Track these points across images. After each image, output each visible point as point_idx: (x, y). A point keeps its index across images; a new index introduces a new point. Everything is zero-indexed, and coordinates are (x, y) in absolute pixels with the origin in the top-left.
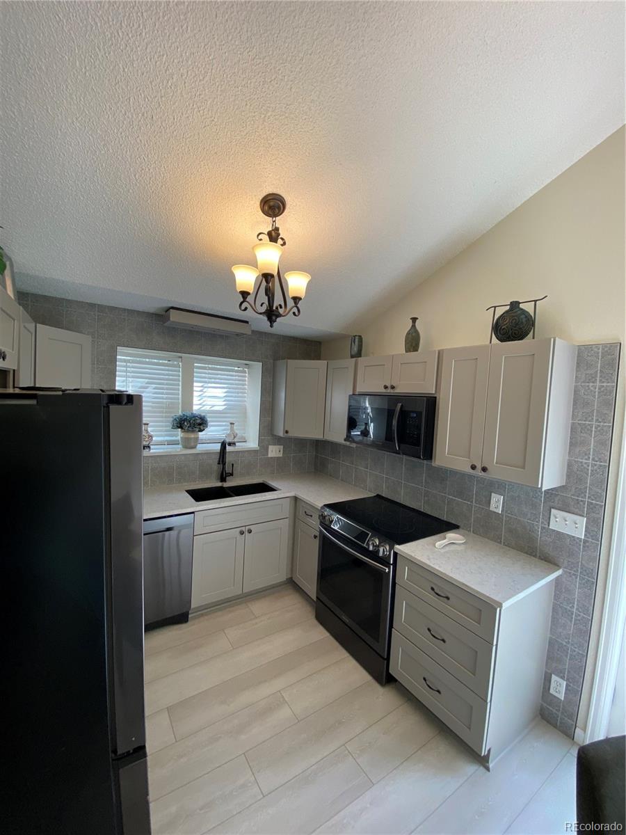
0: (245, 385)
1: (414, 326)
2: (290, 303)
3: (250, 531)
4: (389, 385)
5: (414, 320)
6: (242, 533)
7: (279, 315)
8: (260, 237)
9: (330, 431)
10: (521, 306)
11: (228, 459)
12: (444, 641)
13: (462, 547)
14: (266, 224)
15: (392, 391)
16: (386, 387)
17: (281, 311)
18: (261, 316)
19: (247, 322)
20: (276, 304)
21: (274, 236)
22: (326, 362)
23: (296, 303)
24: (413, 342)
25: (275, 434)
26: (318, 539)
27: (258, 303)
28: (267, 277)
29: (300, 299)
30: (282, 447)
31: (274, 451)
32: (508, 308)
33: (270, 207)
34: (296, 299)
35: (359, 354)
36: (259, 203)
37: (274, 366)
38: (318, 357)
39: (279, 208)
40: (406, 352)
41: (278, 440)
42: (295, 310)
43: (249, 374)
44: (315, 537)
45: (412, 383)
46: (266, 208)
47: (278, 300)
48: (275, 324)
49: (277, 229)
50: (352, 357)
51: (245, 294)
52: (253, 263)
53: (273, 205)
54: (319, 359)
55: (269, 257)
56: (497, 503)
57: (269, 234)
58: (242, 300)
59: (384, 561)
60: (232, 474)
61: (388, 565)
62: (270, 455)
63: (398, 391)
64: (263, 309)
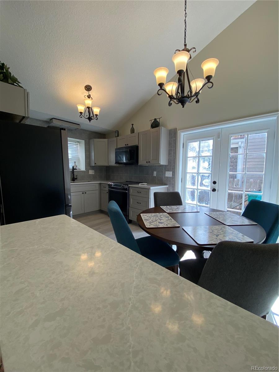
0: (78, 149)
1: (133, 127)
2: (95, 116)
3: (86, 193)
4: (126, 144)
5: (133, 125)
6: (83, 193)
7: (92, 119)
8: (85, 97)
9: (110, 162)
10: (157, 120)
11: (75, 173)
12: (140, 203)
13: (146, 185)
14: (87, 93)
15: (127, 146)
16: (126, 145)
17: (92, 118)
18: (87, 119)
19: (79, 125)
20: (91, 116)
21: (89, 97)
22: (107, 140)
23: (96, 116)
24: (133, 131)
25: (91, 165)
26: (108, 193)
27: (86, 115)
28: (88, 108)
29: (98, 115)
30: (94, 171)
31: (91, 172)
32: (154, 120)
33: (88, 89)
34: (96, 115)
35: (118, 136)
36: (84, 87)
37: (89, 142)
38: (105, 138)
39: (90, 89)
40: (131, 133)
41: (93, 168)
42: (96, 118)
43: (79, 145)
44: (107, 193)
45: (132, 143)
46: (86, 89)
47: (91, 115)
48: (91, 121)
49: (90, 95)
50: (116, 137)
51: (81, 113)
52: (84, 104)
53: (88, 88)
54: (105, 139)
55: (89, 102)
56: (155, 174)
57: (88, 96)
58: (80, 114)
59: (126, 189)
60: (77, 179)
61: (127, 190)
62: (90, 173)
63: (129, 145)
64: (87, 117)
